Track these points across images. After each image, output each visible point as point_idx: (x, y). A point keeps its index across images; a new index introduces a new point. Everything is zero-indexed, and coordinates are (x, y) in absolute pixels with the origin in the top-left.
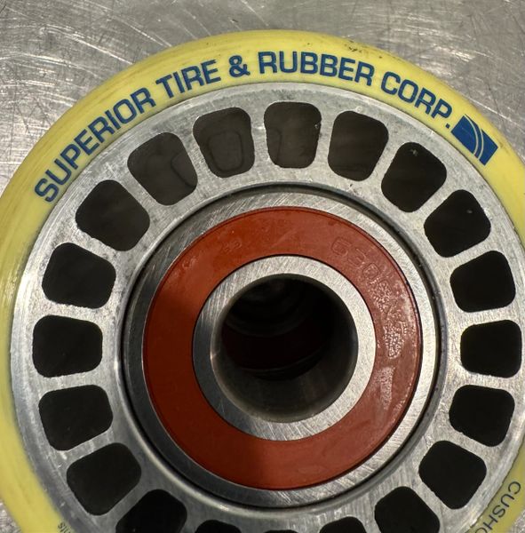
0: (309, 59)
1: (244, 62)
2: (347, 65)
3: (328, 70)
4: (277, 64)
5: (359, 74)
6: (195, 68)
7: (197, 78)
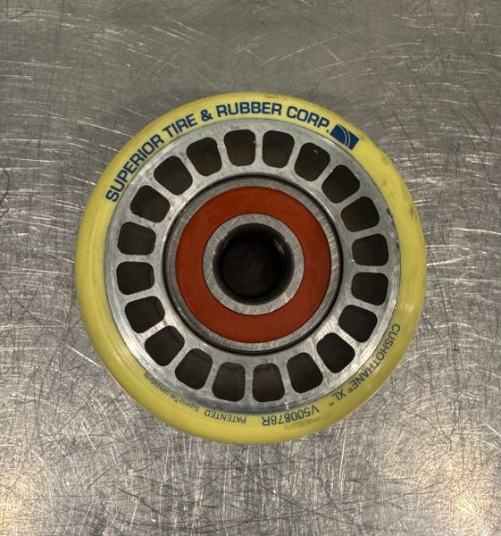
0: (244, 106)
1: (209, 112)
2: (266, 106)
3: (256, 110)
4: (227, 111)
5: (274, 110)
6: (183, 120)
7: (185, 125)
